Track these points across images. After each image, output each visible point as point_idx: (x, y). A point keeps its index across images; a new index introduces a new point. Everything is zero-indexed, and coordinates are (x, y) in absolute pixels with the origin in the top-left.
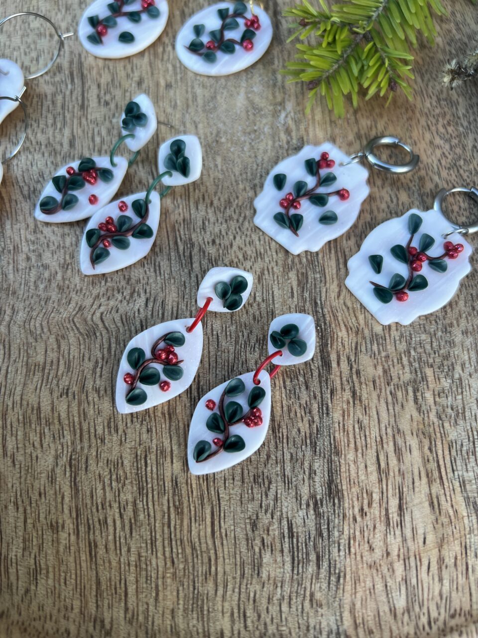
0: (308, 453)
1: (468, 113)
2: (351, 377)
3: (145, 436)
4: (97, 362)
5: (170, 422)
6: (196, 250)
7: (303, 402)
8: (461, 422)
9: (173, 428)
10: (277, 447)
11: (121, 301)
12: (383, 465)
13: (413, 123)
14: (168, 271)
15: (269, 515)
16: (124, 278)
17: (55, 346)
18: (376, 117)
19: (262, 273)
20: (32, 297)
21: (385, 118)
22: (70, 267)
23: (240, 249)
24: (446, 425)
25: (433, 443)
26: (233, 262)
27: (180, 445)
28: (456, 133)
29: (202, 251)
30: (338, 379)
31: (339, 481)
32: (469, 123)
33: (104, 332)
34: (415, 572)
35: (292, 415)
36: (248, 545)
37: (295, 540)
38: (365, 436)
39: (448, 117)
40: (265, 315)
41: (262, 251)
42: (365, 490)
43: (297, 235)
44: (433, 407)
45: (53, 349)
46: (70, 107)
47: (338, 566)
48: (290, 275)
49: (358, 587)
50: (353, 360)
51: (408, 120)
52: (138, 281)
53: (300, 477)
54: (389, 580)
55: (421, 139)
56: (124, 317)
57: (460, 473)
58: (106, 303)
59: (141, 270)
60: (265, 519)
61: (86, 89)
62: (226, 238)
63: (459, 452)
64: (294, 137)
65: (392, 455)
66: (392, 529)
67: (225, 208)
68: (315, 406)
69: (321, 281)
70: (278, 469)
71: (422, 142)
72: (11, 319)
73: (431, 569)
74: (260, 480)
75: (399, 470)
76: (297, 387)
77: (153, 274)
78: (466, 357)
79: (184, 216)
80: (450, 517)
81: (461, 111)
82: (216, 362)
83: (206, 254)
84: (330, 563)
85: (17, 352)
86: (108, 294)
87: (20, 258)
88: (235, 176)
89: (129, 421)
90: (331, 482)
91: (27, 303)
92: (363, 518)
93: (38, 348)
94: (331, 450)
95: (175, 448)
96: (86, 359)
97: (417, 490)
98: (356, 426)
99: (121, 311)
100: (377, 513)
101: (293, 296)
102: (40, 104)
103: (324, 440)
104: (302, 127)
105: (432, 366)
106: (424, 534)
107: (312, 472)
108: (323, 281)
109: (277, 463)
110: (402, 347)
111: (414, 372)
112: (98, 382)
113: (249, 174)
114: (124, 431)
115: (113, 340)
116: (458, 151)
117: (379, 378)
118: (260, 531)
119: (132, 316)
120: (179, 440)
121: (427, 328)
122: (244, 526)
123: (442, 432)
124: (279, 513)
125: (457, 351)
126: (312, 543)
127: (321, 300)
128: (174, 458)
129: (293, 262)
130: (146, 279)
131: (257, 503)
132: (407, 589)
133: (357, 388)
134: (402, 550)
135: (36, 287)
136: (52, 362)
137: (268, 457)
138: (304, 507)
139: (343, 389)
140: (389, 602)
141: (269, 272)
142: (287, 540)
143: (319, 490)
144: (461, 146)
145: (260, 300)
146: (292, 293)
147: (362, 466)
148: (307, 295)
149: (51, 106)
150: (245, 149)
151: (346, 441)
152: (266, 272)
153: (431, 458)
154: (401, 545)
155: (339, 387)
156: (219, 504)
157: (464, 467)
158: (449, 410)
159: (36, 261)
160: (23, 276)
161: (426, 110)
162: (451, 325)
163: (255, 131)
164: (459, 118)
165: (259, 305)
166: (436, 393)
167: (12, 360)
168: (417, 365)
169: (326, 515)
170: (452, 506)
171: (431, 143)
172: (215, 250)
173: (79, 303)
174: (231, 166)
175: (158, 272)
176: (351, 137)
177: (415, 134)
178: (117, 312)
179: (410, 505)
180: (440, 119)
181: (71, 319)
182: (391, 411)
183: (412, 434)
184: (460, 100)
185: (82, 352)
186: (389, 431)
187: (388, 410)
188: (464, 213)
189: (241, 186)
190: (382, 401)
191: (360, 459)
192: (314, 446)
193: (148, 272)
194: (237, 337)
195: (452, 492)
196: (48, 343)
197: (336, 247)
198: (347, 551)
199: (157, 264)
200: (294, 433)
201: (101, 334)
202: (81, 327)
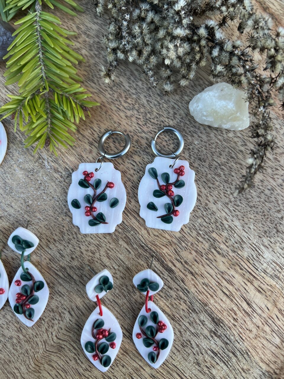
0: (194, 315)
1: (130, 84)
2: (185, 267)
3: (124, 370)
4: (75, 358)
5: (128, 355)
6: (68, 269)
7: (175, 296)
8: (244, 246)
9: (132, 356)
10: (180, 325)
11: (59, 323)
12: (227, 293)
13: (110, 113)
14: (65, 291)
15: (200, 355)
16: (50, 311)
17: (51, 368)
18: (90, 125)
19: (108, 254)
20: (19, 357)
21: (95, 122)
22: (21, 328)
23: (87, 251)
24: (240, 252)
25: (240, 265)
26: (89, 260)
27: (141, 360)
28: (134, 101)
29: (71, 267)
30: (180, 273)
31: (216, 316)
32: (135, 89)
33: (65, 343)
34: (274, 324)
35: (175, 306)
36: (203, 374)
37: (219, 355)
38: (211, 287)
39: (123, 95)
40: (126, 272)
41: (98, 243)
42: (229, 310)
43: (106, 223)
44: (228, 249)
45: (51, 370)
47: (243, 349)
48: (120, 243)
49: (257, 350)
50: (179, 258)
51: (106, 113)
52: (57, 307)
53: (200, 328)
54: (266, 337)
55: (120, 119)
56: (67, 329)
57: (260, 268)
58: (53, 330)
59: (54, 301)
60: (200, 358)
62: (76, 252)
63: (253, 260)
64: (62, 171)
65: (228, 286)
66: (252, 316)
67: (63, 237)
68: (181, 293)
69: (136, 234)
70: (188, 333)
71: (122, 120)
72: (20, 373)
73: (279, 317)
74: (185, 344)
75: (236, 289)
76: (167, 292)
77: (60, 298)
78: (224, 214)
79: (48, 258)
80: (270, 290)
81: (126, 85)
82: (124, 313)
83: (75, 267)
84: (239, 351)
86: (50, 325)
88: (52, 216)
89: (111, 370)
90: (213, 319)
91: (20, 360)
92: (237, 322)
93: (44, 375)
94: (202, 306)
95: (140, 363)
96: (69, 361)
97: (249, 291)
98: (204, 286)
99: (63, 327)
100: (241, 315)
101: (130, 252)
103: (196, 305)
104: (61, 162)
105: (213, 231)
106: (266, 306)
107: (203, 322)
108: (137, 233)
109: (185, 331)
110: (194, 234)
111: (208, 241)
112: (83, 366)
113: (58, 210)
114: (113, 376)
115: (72, 343)
116: (142, 110)
117: (196, 257)
118: (202, 364)
119: (70, 325)
120: (139, 359)
121: (197, 215)
122: (194, 368)
123: (240, 257)
124: (204, 350)
125: (218, 214)
126: (226, 350)
127: (143, 243)
128: (143, 367)
129: (116, 235)
130: (60, 303)
131: (192, 354)
132: (276, 334)
133: (191, 270)
134: (262, 321)
135: (16, 350)
136: (56, 375)
137: (180, 332)
138: (211, 339)
139: (186, 276)
140: (273, 345)
141: (109, 250)
142: (215, 358)
143: (211, 327)
144: (142, 106)
145: (118, 267)
146: (128, 251)
147: (220, 301)
148: (135, 246)
150: (44, 198)
151: (205, 297)
152: (109, 252)
153: (244, 272)
154: (260, 319)
155: (184, 277)
156: (178, 368)
157: (260, 264)
158: (236, 245)
159: (5, 339)
160: (6, 351)
161: (110, 100)
162: (206, 204)
163: (41, 183)
164: (128, 91)
165: (119, 270)
166: (224, 242)
168: (207, 237)
169: (222, 334)
170: (268, 285)
171: (126, 117)
172: (77, 262)
173: (42, 340)
174: (46, 213)
175: (61, 295)
176: (88, 147)
177: (116, 119)
178: (62, 329)
179: (251, 299)
180: (121, 99)
181: (45, 350)
182: (213, 267)
183: (229, 269)
184: (121, 79)
185: (64, 360)
186: (219, 276)
187: (211, 268)
188: (170, 142)
189: (60, 219)
190: (206, 266)
191: (217, 299)
192: (194, 311)
193: (57, 299)
194: (123, 294)
195: (263, 279)
196: (46, 369)
197: (128, 211)
198: (242, 340)
199: (57, 292)
200: (182, 313)
201: (65, 345)
202: (53, 350)
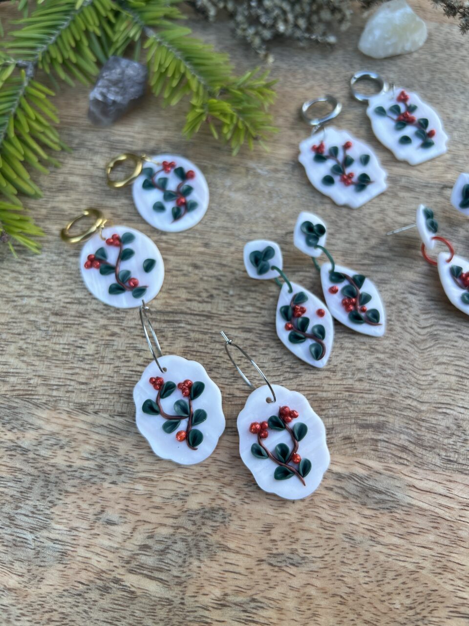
4: (459, 337)
6: (370, 252)
11: (410, 312)
13: (289, 95)
14: (387, 275)
17: (443, 366)
18: (277, 114)
20: (398, 380)
22: (373, 346)
28: (302, 75)
29: (373, 248)
32: (296, 65)
33: (434, 328)
39: (288, 75)
41: (379, 209)
43: (374, 182)
45: (445, 368)
46: (206, 327)
48: (401, 196)
52: (393, 297)
55: (303, 94)
56: (423, 312)
58: (409, 323)
61: (189, 311)
62: (364, 231)
69: (408, 179)
71: (305, 94)
72: (416, 400)
77: (389, 285)
83: (376, 246)
85: (446, 398)
86: (402, 320)
87: (359, 387)
91: (402, 385)
93: (443, 381)
96: (455, 344)
99: (418, 313)
102: (194, 353)
115: (442, 322)
119: (423, 306)
125: (466, 120)
127: (423, 183)
129: (392, 192)
135: (389, 376)
136: (456, 370)
144: (315, 75)
148: (418, 190)
149: (200, 344)
150: (285, 202)
159: (364, 373)
160: (377, 386)
162: (449, 118)
163: (270, 192)
164: (290, 69)
167: (452, 403)
171: (308, 90)
172: (373, 240)
173: (408, 343)
178: (418, 316)
180: (289, 80)
181: (420, 351)
185: (449, 346)
196: (440, 371)
201: (436, 330)
202: (428, 345)
